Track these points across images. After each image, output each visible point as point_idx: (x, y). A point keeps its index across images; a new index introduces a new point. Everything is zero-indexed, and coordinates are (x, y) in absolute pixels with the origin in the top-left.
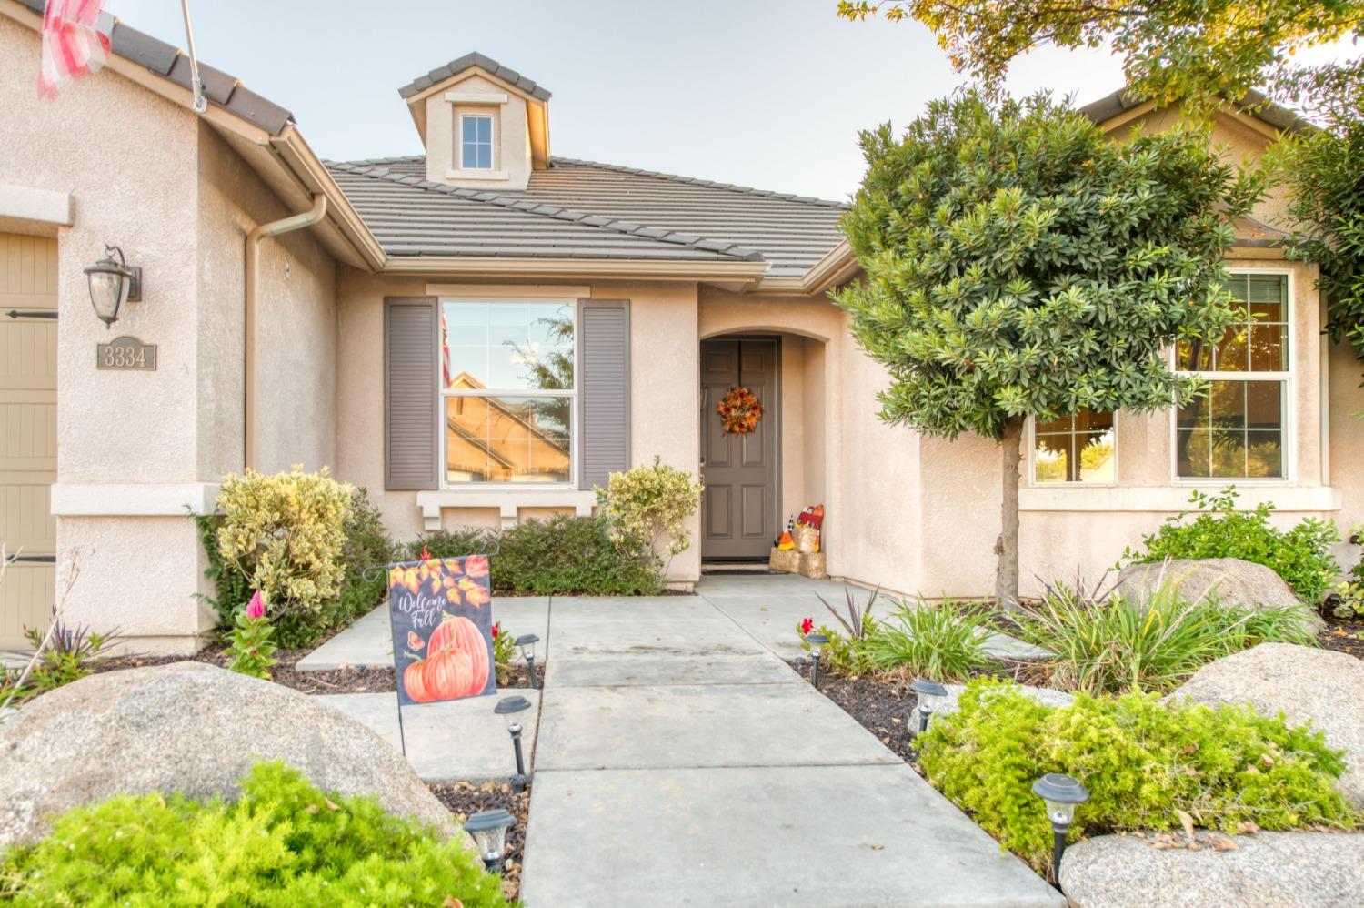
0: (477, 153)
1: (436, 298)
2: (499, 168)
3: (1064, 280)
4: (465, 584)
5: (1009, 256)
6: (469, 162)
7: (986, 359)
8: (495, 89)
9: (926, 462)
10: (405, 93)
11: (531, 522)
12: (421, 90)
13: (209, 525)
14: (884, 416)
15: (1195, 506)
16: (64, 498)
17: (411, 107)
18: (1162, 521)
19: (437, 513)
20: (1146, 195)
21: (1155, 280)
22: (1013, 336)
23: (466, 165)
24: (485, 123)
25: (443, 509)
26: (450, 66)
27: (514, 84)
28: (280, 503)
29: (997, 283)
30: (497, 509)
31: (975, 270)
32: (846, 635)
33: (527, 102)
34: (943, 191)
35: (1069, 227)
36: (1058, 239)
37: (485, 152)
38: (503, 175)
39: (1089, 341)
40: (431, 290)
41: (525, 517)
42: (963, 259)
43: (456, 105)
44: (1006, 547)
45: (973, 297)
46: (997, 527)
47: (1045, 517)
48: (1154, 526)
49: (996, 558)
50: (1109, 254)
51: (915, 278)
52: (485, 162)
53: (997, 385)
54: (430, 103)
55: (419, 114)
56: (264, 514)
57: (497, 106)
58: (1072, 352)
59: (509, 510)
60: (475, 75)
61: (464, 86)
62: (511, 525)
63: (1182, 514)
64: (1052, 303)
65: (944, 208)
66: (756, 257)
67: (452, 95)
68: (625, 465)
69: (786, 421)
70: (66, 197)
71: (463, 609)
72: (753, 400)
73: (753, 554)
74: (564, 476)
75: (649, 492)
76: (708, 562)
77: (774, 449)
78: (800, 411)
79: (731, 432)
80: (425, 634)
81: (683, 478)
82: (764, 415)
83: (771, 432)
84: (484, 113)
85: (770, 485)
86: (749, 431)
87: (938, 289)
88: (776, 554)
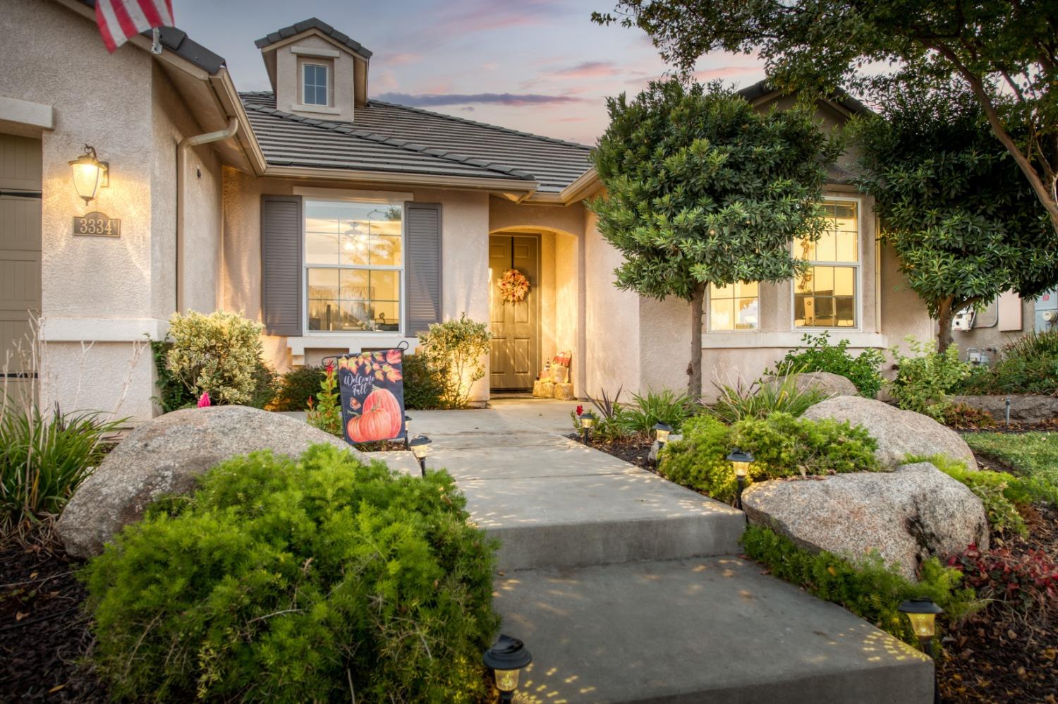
0: (316, 94)
1: (300, 197)
2: (333, 105)
3: (732, 197)
4: (386, 368)
5: (700, 181)
6: (309, 99)
7: (686, 245)
8: (329, 46)
9: (644, 315)
10: (259, 44)
12: (273, 43)
13: (160, 349)
14: (618, 284)
15: (805, 344)
16: (50, 326)
17: (265, 56)
18: (786, 352)
19: (302, 353)
20: (779, 148)
21: (783, 200)
22: (701, 231)
23: (307, 101)
24: (322, 71)
25: (307, 350)
26: (295, 26)
27: (344, 44)
28: (216, 334)
29: (692, 198)
30: (347, 350)
31: (679, 189)
33: (355, 60)
34: (659, 139)
35: (734, 165)
36: (728, 172)
37: (322, 93)
38: (335, 110)
39: (745, 236)
40: (297, 191)
42: (672, 182)
43: (300, 57)
44: (694, 370)
45: (678, 207)
46: (687, 357)
47: (716, 353)
48: (781, 356)
49: (688, 377)
50: (757, 183)
51: (641, 194)
52: (322, 101)
53: (692, 262)
54: (279, 54)
55: (271, 62)
56: (203, 341)
57: (330, 60)
58: (736, 242)
59: (355, 350)
60: (315, 35)
61: (302, 43)
63: (797, 349)
64: (724, 211)
65: (660, 150)
66: (529, 178)
67: (295, 49)
68: (439, 319)
69: (544, 293)
70: (50, 108)
71: (385, 384)
72: (522, 278)
73: (521, 386)
74: (395, 328)
75: (458, 337)
76: (494, 391)
77: (536, 313)
78: (554, 286)
79: (507, 301)
80: (361, 399)
81: (481, 327)
82: (529, 288)
83: (534, 301)
84: (321, 64)
85: (533, 338)
86: (519, 300)
87: (656, 201)
88: (537, 386)
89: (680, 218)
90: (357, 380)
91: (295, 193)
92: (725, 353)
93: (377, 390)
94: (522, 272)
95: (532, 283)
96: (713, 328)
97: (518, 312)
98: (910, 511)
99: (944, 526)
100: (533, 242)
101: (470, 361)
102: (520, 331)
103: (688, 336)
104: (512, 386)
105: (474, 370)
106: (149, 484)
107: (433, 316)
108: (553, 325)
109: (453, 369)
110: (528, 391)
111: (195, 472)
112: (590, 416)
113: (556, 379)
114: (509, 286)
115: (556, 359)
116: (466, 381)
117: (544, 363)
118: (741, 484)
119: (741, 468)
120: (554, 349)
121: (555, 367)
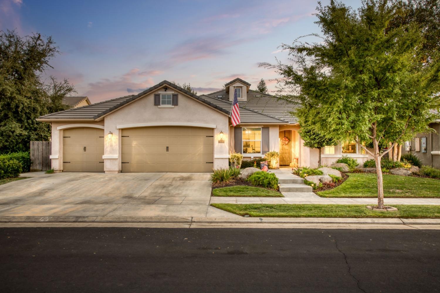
2: (242, 98)
7: (312, 142)
8: (241, 84)
9: (310, 151)
10: (226, 85)
11: (256, 159)
12: (229, 85)
14: (304, 146)
15: (342, 157)
16: (216, 156)
18: (338, 159)
24: (239, 90)
25: (244, 157)
26: (233, 80)
27: (245, 83)
30: (250, 157)
32: (297, 170)
33: (247, 86)
37: (239, 94)
38: (243, 99)
41: (255, 158)
43: (234, 87)
44: (319, 162)
46: (318, 159)
52: (239, 97)
54: (230, 87)
55: (228, 89)
56: (236, 158)
57: (241, 87)
59: (252, 157)
60: (238, 82)
61: (235, 84)
62: (253, 159)
68: (269, 151)
69: (292, 143)
70: (216, 125)
71: (266, 165)
72: (287, 139)
73: (287, 164)
74: (259, 152)
75: (273, 155)
76: (280, 165)
77: (290, 147)
78: (295, 141)
79: (283, 145)
80: (263, 167)
81: (277, 153)
82: (289, 142)
83: (290, 145)
84: (239, 88)
85: (290, 153)
86: (286, 144)
87: (308, 134)
88: (291, 164)
89: (311, 137)
90: (263, 165)
91: (241, 127)
92: (328, 159)
93: (265, 166)
94: (287, 138)
95: (289, 140)
96: (326, 153)
97: (286, 147)
98: (320, 178)
99: (324, 180)
100: (290, 132)
101: (275, 159)
102: (287, 151)
103: (318, 155)
104: (285, 164)
105: (276, 161)
106: (249, 174)
107: (267, 150)
108: (295, 150)
109: (272, 161)
110: (288, 165)
111: (252, 173)
112: (294, 170)
113: (295, 163)
114: (284, 141)
115: (295, 158)
116: (274, 164)
117: (292, 159)
118: (305, 176)
119: (305, 175)
120: (295, 156)
121: (295, 160)
